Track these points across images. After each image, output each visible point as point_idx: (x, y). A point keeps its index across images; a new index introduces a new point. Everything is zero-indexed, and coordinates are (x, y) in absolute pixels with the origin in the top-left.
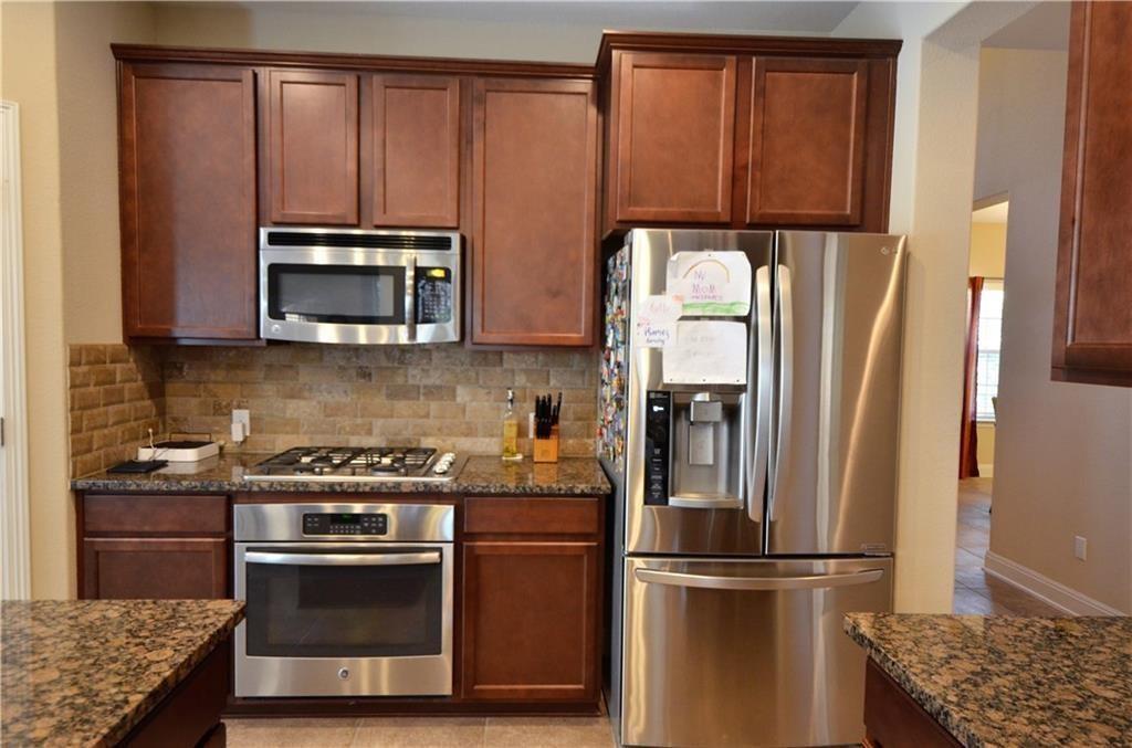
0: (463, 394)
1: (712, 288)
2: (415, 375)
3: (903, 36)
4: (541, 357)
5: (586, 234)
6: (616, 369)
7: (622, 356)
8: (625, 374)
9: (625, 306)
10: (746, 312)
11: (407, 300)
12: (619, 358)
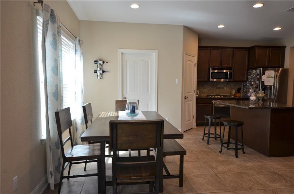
0: (225, 88)
1: (270, 74)
2: (219, 86)
3: (286, 45)
4: (235, 83)
5: (246, 68)
6: (254, 84)
7: (258, 82)
8: (258, 84)
9: (258, 76)
10: (273, 77)
11: (228, 76)
12: (257, 82)
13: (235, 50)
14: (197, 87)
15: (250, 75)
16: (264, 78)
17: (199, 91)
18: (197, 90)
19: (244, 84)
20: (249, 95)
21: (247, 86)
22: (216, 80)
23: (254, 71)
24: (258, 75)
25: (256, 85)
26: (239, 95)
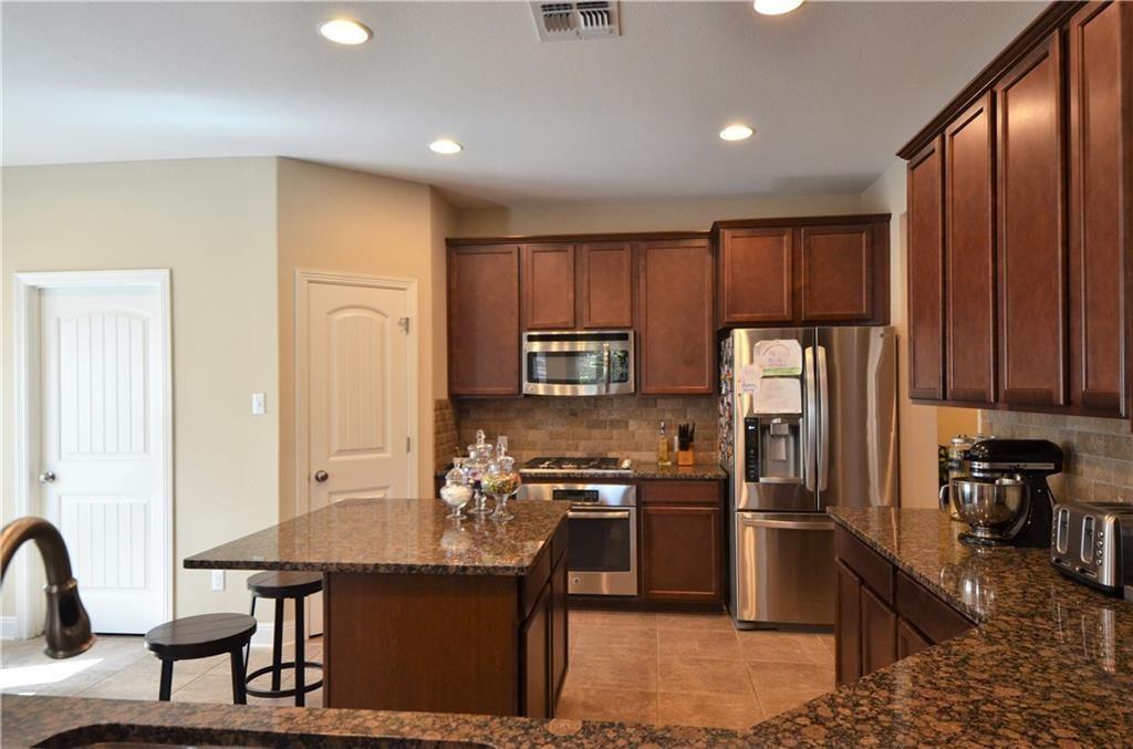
1: (780, 360)
2: (603, 414)
4: (681, 401)
8: (732, 409)
9: (731, 371)
11: (605, 370)
12: (729, 400)
16: (747, 379)
21: (721, 415)
22: (546, 389)
24: (731, 361)
25: (728, 413)
26: (685, 459)
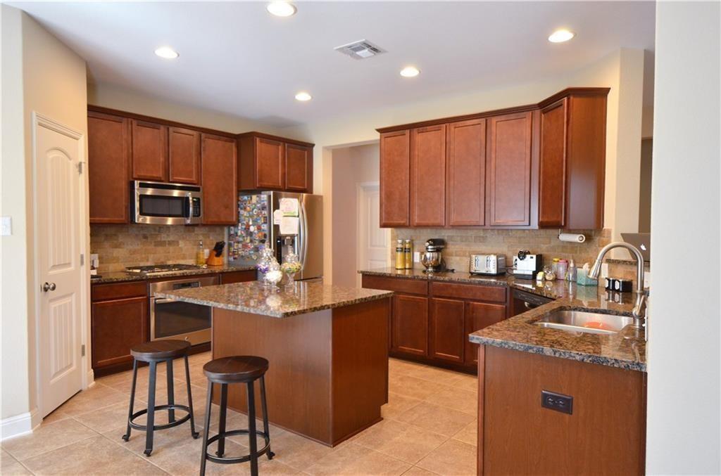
0: (181, 244)
1: (290, 208)
2: (164, 237)
4: (207, 229)
5: (234, 188)
6: (256, 232)
7: (265, 227)
8: (267, 233)
9: (265, 212)
10: (297, 215)
11: (191, 209)
12: (263, 228)
13: (203, 135)
14: (91, 243)
15: (245, 209)
16: (278, 217)
17: (96, 255)
18: (92, 252)
19: (229, 231)
20: (262, 265)
21: (240, 236)
22: (151, 220)
23: (254, 197)
24: (263, 208)
25: (260, 235)
26: (219, 262)
